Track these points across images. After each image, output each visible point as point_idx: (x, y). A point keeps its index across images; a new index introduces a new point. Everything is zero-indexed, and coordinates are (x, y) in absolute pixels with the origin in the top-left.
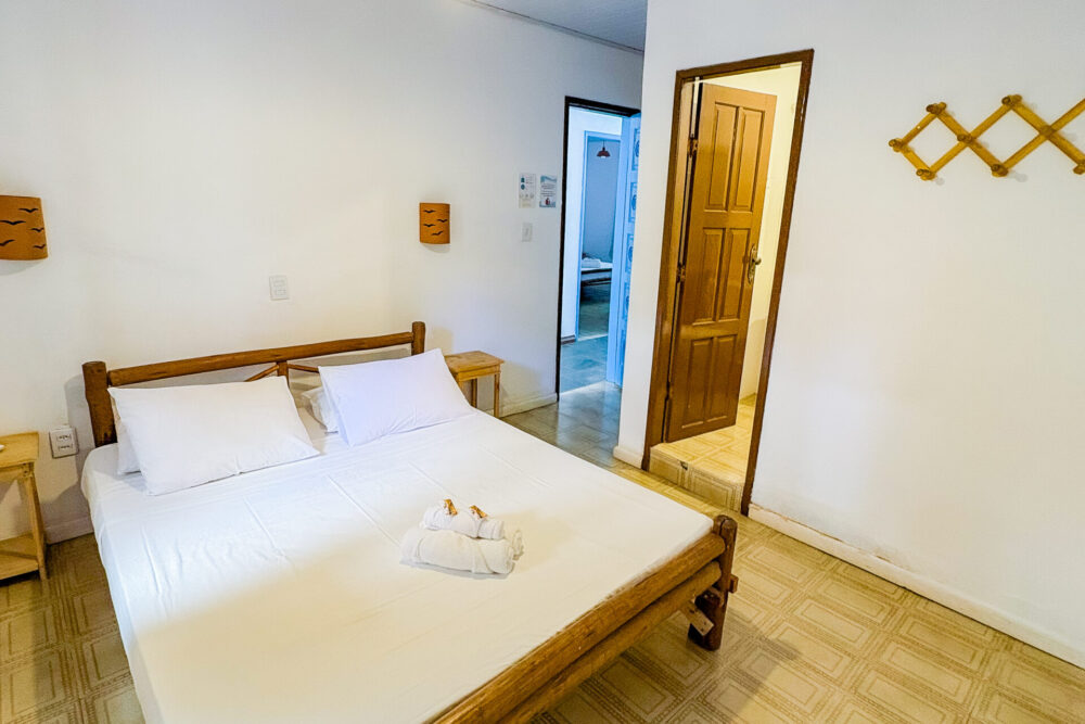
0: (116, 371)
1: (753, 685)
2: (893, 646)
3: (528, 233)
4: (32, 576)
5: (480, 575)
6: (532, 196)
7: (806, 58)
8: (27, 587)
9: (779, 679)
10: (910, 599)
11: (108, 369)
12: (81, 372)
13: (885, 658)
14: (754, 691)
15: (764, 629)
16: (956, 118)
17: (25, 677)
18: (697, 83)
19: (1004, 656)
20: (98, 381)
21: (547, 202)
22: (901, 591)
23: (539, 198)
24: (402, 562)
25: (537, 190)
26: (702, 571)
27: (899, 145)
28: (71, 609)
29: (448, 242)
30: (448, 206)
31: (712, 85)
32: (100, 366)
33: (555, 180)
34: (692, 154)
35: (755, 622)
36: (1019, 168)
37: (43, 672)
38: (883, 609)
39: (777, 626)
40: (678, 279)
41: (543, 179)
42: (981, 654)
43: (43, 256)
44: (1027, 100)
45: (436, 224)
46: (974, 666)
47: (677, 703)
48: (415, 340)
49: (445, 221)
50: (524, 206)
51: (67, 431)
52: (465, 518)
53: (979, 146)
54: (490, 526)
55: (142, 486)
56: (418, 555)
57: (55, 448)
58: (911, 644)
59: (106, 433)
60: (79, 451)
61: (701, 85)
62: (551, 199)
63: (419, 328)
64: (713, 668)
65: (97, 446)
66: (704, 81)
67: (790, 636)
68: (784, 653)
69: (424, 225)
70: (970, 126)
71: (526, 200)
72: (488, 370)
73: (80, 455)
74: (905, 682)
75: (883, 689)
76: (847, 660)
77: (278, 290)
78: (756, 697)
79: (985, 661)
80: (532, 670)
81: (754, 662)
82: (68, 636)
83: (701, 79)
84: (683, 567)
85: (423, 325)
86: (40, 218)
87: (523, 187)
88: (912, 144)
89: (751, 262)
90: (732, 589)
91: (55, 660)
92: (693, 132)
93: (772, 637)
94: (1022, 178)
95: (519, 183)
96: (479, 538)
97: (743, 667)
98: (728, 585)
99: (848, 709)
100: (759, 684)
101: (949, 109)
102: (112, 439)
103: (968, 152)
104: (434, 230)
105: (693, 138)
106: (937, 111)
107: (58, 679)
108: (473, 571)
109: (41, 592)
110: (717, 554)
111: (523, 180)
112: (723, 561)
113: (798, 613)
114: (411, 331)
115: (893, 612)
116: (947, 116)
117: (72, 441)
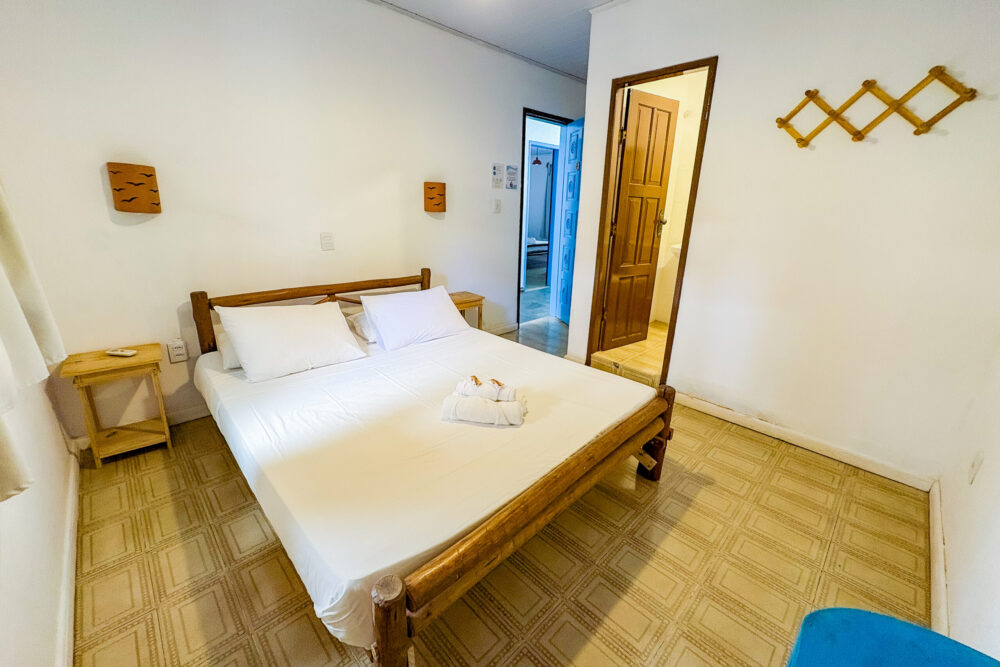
0: (214, 299)
1: (688, 502)
2: (777, 475)
3: (498, 206)
4: (162, 446)
5: (501, 426)
6: (501, 180)
7: (712, 63)
8: (158, 455)
9: (703, 497)
10: (784, 446)
11: (209, 297)
12: (189, 300)
13: (774, 482)
14: (689, 505)
15: (688, 467)
16: (826, 100)
17: (168, 513)
18: (626, 89)
19: (853, 479)
20: (202, 306)
21: (511, 185)
22: (777, 441)
23: (506, 182)
24: (443, 420)
25: (504, 175)
26: (653, 422)
27: (783, 123)
28: (195, 467)
29: (444, 211)
30: (444, 185)
31: (637, 91)
32: (203, 294)
33: (516, 169)
34: (623, 142)
35: (681, 462)
36: (871, 135)
37: (181, 508)
38: (766, 453)
39: (696, 465)
40: (611, 234)
41: (508, 168)
42: (838, 478)
43: (158, 211)
44: (881, 83)
45: (435, 197)
46: (835, 486)
47: (636, 515)
48: (424, 280)
49: (443, 195)
50: (496, 187)
51: (180, 343)
52: (488, 387)
53: (843, 120)
54: (506, 393)
55: (244, 377)
56: (455, 414)
57: (172, 357)
58: (789, 473)
59: (209, 345)
60: (189, 358)
61: (629, 91)
62: (514, 184)
63: (426, 273)
64: (656, 492)
65: (203, 352)
66: (632, 87)
67: (706, 470)
68: (705, 481)
69: (428, 199)
70: (836, 106)
71: (497, 183)
72: (474, 304)
73: (191, 362)
74: (790, 496)
75: (777, 502)
76: (748, 485)
77: (327, 243)
78: (690, 509)
79: (842, 483)
80: (556, 482)
81: (685, 487)
82: (195, 484)
83: (630, 85)
84: (643, 418)
85: (428, 271)
86: (154, 182)
87: (495, 173)
88: (791, 122)
89: (659, 223)
90: (669, 438)
91: (187, 500)
92: (623, 125)
93: (695, 471)
94: (875, 141)
95: (492, 171)
96: (498, 401)
97: (678, 490)
98: (667, 434)
99: (756, 514)
100: (691, 500)
101: (821, 94)
102: (214, 348)
103: (834, 125)
104: (435, 202)
105: (624, 129)
106: (812, 95)
107: (191, 511)
108: (496, 423)
109: (170, 458)
110: (662, 411)
111: (494, 168)
112: (665, 416)
113: (709, 456)
114: (420, 274)
115: (773, 455)
116: (819, 99)
117: (183, 351)
